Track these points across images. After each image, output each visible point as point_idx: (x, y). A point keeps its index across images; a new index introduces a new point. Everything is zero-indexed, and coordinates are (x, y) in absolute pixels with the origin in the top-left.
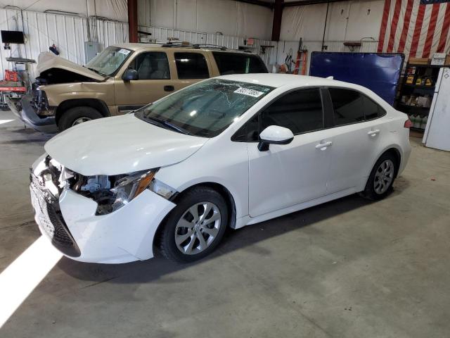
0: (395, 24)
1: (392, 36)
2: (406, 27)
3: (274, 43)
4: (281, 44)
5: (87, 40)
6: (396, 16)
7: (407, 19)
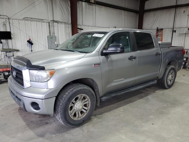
5: (48, 34)
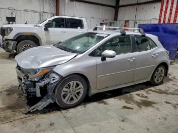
0: (166, 12)
1: (165, 17)
2: (171, 14)
3: (115, 22)
4: (118, 22)
6: (166, 9)
7: (171, 10)
